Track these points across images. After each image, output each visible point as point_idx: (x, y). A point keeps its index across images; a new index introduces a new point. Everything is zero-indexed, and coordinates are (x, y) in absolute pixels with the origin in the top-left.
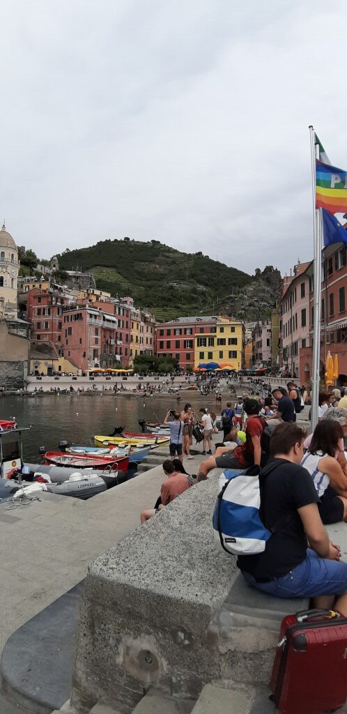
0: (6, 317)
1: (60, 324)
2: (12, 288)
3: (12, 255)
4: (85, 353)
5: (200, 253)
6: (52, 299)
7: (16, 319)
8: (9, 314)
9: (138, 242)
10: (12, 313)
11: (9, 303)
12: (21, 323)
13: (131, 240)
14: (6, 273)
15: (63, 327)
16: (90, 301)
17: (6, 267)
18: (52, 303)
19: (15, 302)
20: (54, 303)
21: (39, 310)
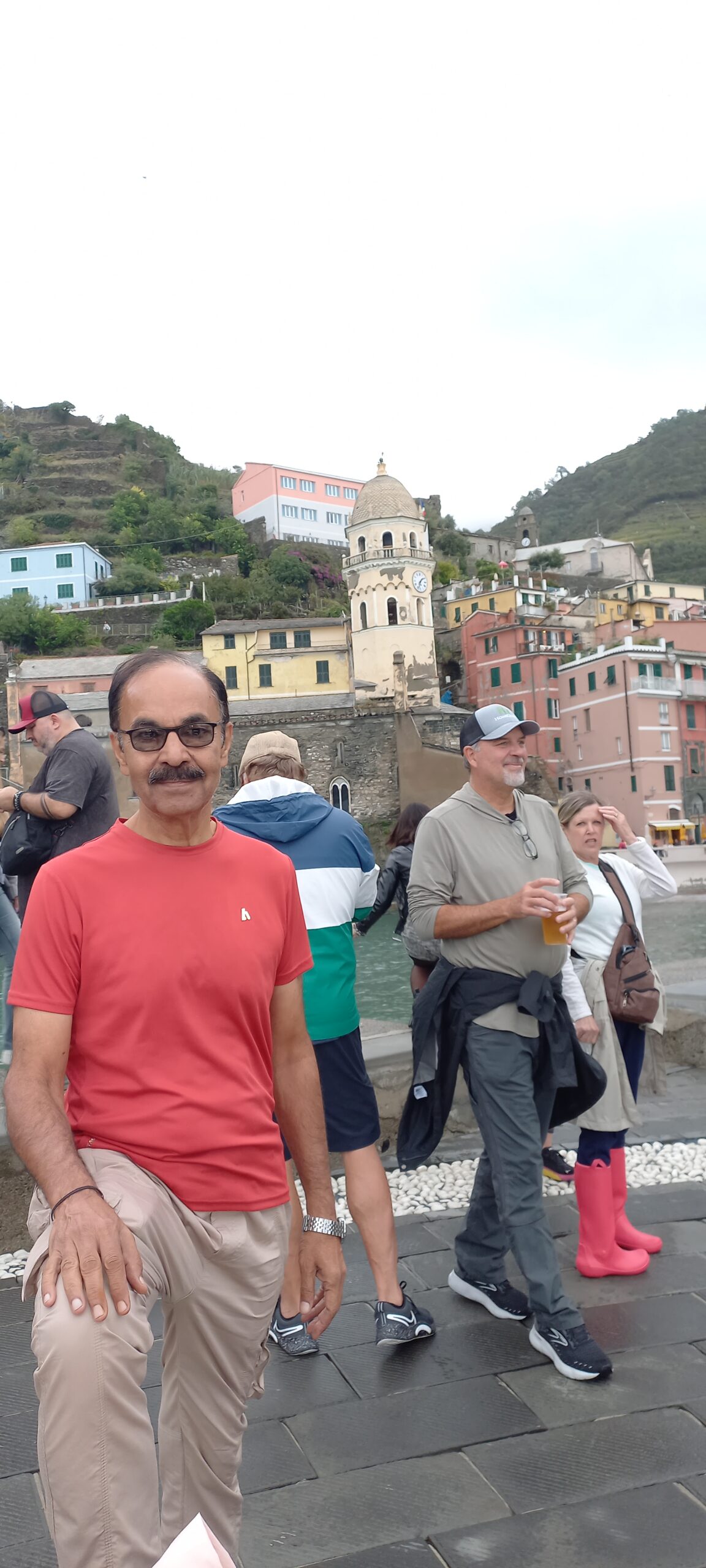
0: (411, 703)
2: (421, 624)
3: (412, 535)
6: (526, 637)
7: (438, 704)
8: (419, 694)
10: (425, 692)
11: (417, 667)
12: (453, 716)
14: (401, 588)
16: (637, 623)
17: (400, 572)
18: (527, 646)
19: (431, 661)
20: (532, 647)
21: (495, 673)
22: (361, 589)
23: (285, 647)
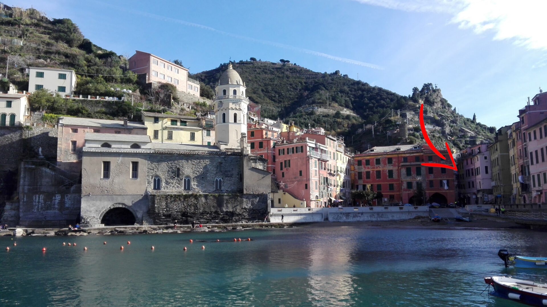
1: (274, 157)
2: (244, 124)
4: (306, 185)
5: (337, 73)
9: (265, 62)
13: (258, 60)
14: (239, 110)
15: (277, 160)
17: (239, 105)
18: (264, 136)
21: (252, 144)
22: (223, 108)
23: (177, 125)
